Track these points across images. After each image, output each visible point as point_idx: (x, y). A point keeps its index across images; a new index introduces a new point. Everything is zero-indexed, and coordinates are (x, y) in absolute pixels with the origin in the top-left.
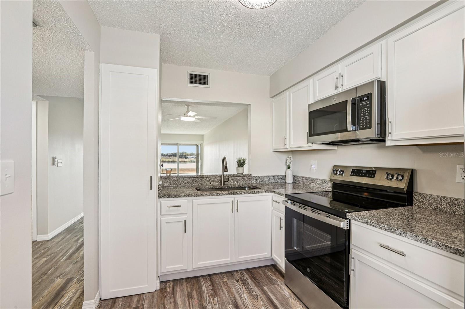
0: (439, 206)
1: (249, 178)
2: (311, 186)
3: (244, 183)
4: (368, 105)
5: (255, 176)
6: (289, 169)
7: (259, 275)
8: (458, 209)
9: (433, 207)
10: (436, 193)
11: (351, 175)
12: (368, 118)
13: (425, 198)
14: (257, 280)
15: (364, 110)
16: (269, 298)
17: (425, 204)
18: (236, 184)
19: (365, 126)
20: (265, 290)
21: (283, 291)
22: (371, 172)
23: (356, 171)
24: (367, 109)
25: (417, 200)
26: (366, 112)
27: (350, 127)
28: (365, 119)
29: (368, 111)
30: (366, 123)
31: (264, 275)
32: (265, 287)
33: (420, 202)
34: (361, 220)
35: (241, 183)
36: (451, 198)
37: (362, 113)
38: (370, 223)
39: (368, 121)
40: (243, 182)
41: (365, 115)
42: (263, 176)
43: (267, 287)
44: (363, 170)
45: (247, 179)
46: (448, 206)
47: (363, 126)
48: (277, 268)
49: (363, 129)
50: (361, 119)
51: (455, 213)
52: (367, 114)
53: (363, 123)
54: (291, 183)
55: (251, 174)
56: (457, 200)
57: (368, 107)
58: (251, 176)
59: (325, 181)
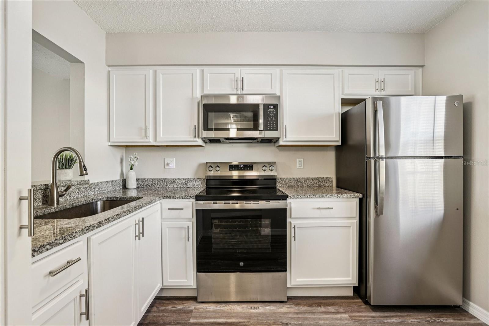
0: (291, 184)
1: (86, 186)
2: (168, 188)
3: (80, 196)
4: (274, 113)
5: (93, 184)
6: (131, 171)
7: (163, 318)
8: (300, 183)
9: (288, 185)
10: (289, 176)
11: (230, 170)
12: (275, 122)
13: (283, 180)
14: (173, 323)
15: (271, 116)
16: (210, 324)
17: (283, 184)
18: (69, 199)
19: (272, 128)
20: (195, 322)
21: (206, 309)
22: (248, 166)
23: (233, 166)
24: (274, 116)
25: (279, 182)
26: (272, 117)
27: (262, 127)
28: (272, 122)
29: (274, 117)
30: (273, 126)
31: (169, 313)
32: (190, 320)
33: (281, 183)
34: (302, 197)
35: (75, 197)
36: (297, 178)
37: (269, 118)
38: (309, 197)
39: (275, 124)
40: (78, 194)
41: (272, 119)
42: (102, 183)
43: (191, 318)
44: (240, 165)
45: (84, 188)
46: (295, 182)
47: (270, 128)
48: (165, 298)
49: (270, 130)
50: (269, 122)
51: (298, 186)
52: (274, 119)
53: (270, 125)
54: (134, 189)
55: (89, 180)
56: (299, 178)
57: (274, 114)
58: (89, 184)
59: (192, 180)
